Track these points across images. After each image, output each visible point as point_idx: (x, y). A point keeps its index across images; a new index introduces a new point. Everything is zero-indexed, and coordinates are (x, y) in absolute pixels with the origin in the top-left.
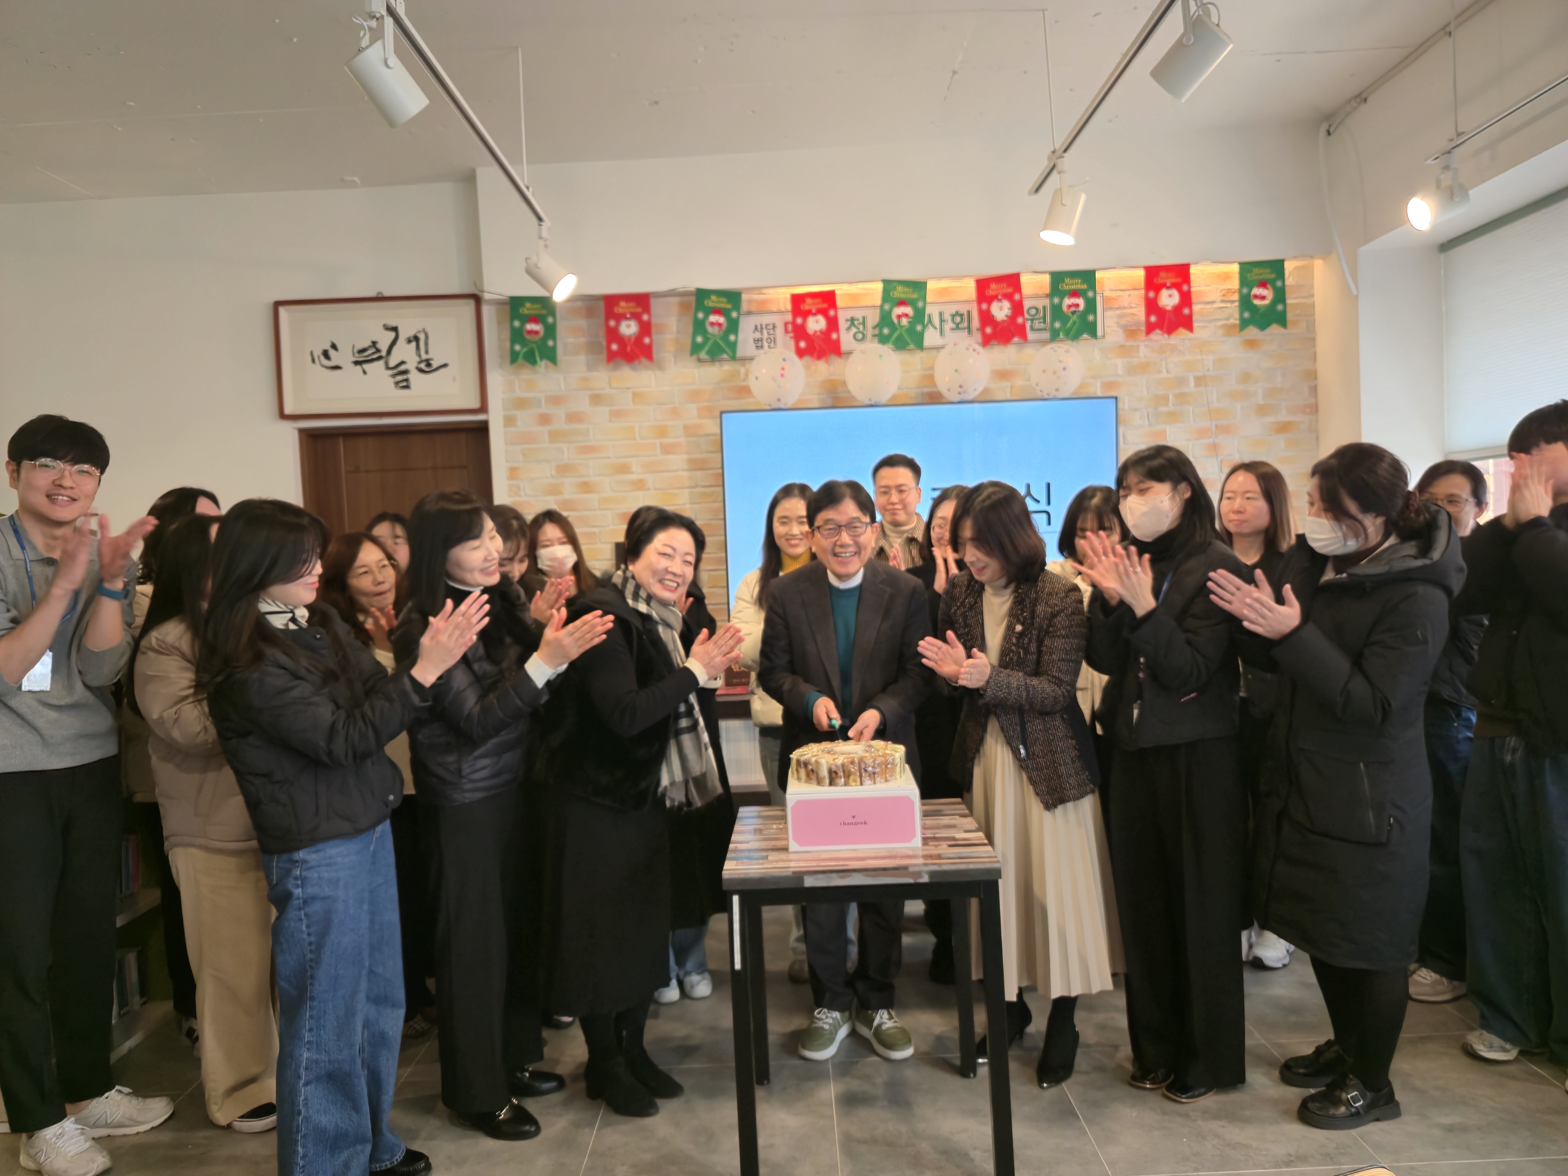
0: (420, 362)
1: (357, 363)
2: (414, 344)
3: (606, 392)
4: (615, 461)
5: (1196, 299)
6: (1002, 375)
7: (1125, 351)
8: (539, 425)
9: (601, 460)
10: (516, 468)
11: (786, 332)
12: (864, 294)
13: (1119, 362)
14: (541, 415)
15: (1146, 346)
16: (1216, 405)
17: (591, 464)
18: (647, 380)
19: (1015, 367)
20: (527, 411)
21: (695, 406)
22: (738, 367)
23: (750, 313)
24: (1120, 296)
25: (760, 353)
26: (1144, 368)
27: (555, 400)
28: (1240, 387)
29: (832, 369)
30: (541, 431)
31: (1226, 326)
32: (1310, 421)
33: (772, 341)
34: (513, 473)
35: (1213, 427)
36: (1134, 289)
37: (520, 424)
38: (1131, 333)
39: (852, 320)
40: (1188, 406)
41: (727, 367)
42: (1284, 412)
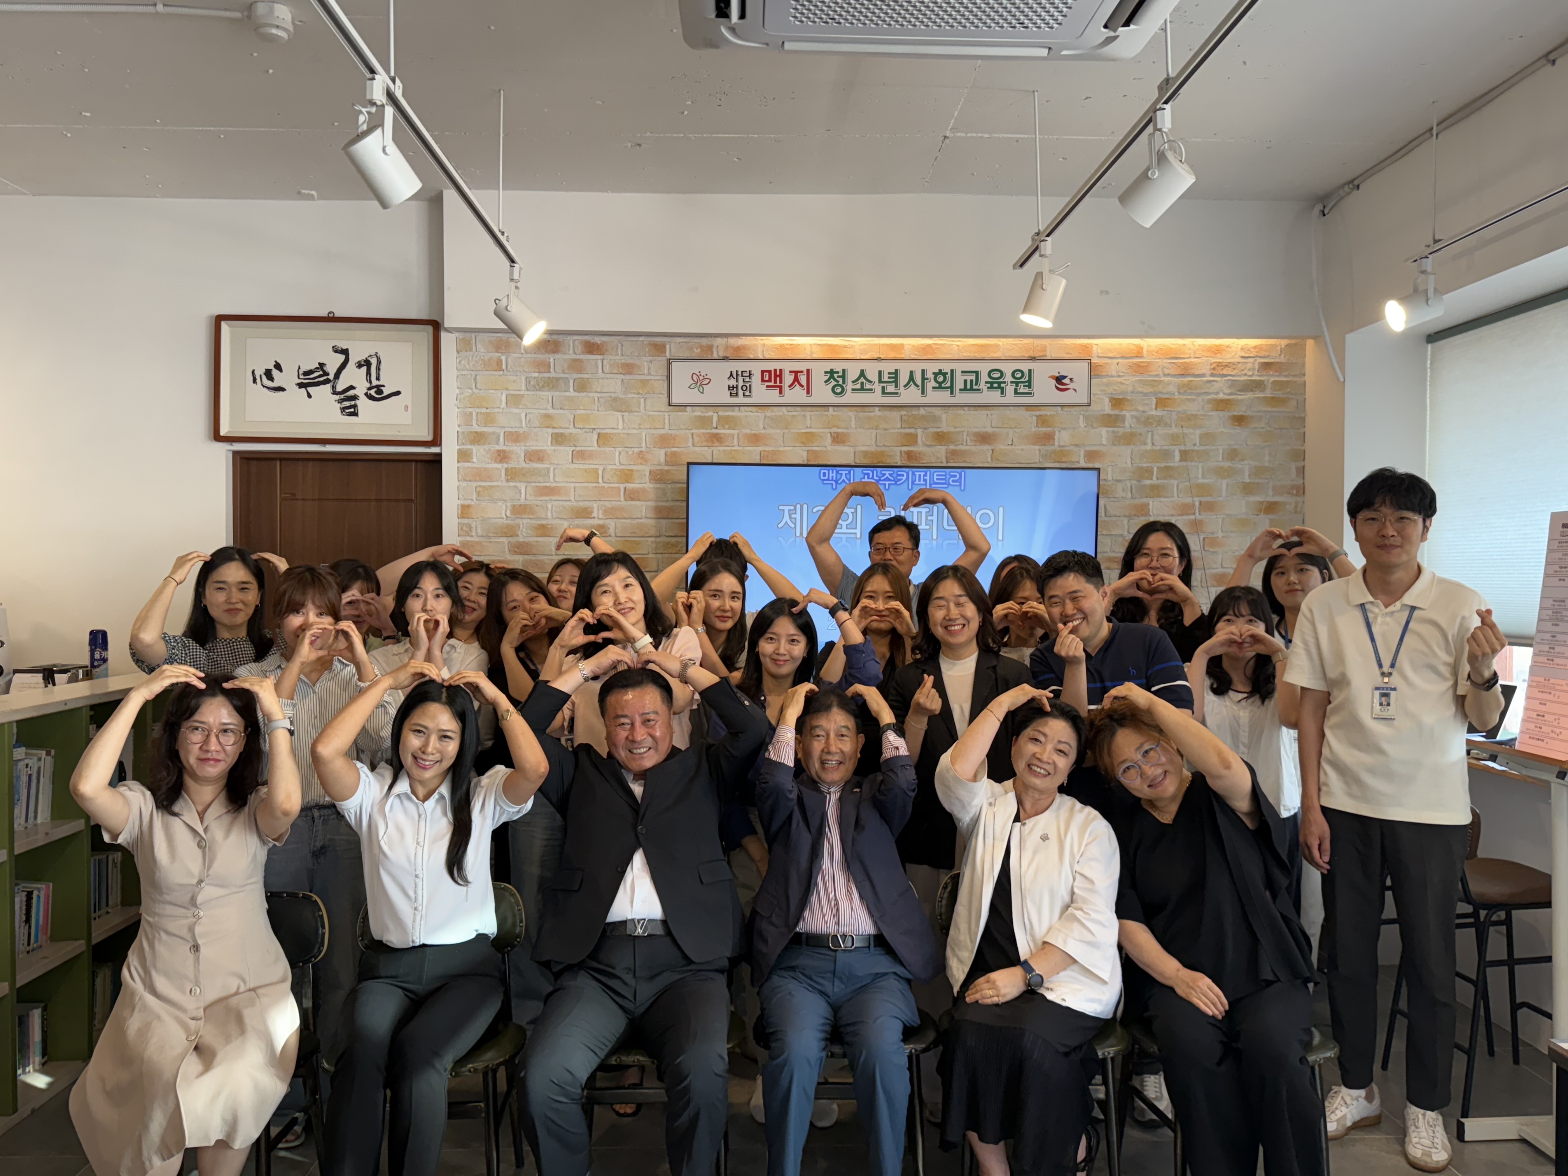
0: (369, 389)
1: (301, 385)
2: (365, 368)
3: (569, 431)
4: (575, 504)
5: (1185, 371)
6: (984, 438)
7: (1110, 421)
8: (496, 462)
9: (561, 503)
10: (469, 506)
11: (763, 380)
12: (845, 347)
13: (1104, 431)
14: (499, 451)
15: (1132, 417)
16: (1201, 481)
17: (550, 506)
18: (613, 422)
19: (997, 430)
20: (484, 447)
21: (663, 452)
22: (710, 414)
23: (725, 359)
24: (1107, 364)
25: (734, 401)
26: (1129, 439)
27: (515, 437)
28: (1227, 464)
29: (809, 421)
30: (498, 469)
31: (1215, 400)
32: (1297, 503)
33: (748, 389)
34: (465, 511)
35: (1197, 504)
36: (1122, 357)
37: (475, 460)
38: (1117, 402)
39: (832, 372)
40: (1172, 481)
41: (699, 414)
42: (1270, 493)
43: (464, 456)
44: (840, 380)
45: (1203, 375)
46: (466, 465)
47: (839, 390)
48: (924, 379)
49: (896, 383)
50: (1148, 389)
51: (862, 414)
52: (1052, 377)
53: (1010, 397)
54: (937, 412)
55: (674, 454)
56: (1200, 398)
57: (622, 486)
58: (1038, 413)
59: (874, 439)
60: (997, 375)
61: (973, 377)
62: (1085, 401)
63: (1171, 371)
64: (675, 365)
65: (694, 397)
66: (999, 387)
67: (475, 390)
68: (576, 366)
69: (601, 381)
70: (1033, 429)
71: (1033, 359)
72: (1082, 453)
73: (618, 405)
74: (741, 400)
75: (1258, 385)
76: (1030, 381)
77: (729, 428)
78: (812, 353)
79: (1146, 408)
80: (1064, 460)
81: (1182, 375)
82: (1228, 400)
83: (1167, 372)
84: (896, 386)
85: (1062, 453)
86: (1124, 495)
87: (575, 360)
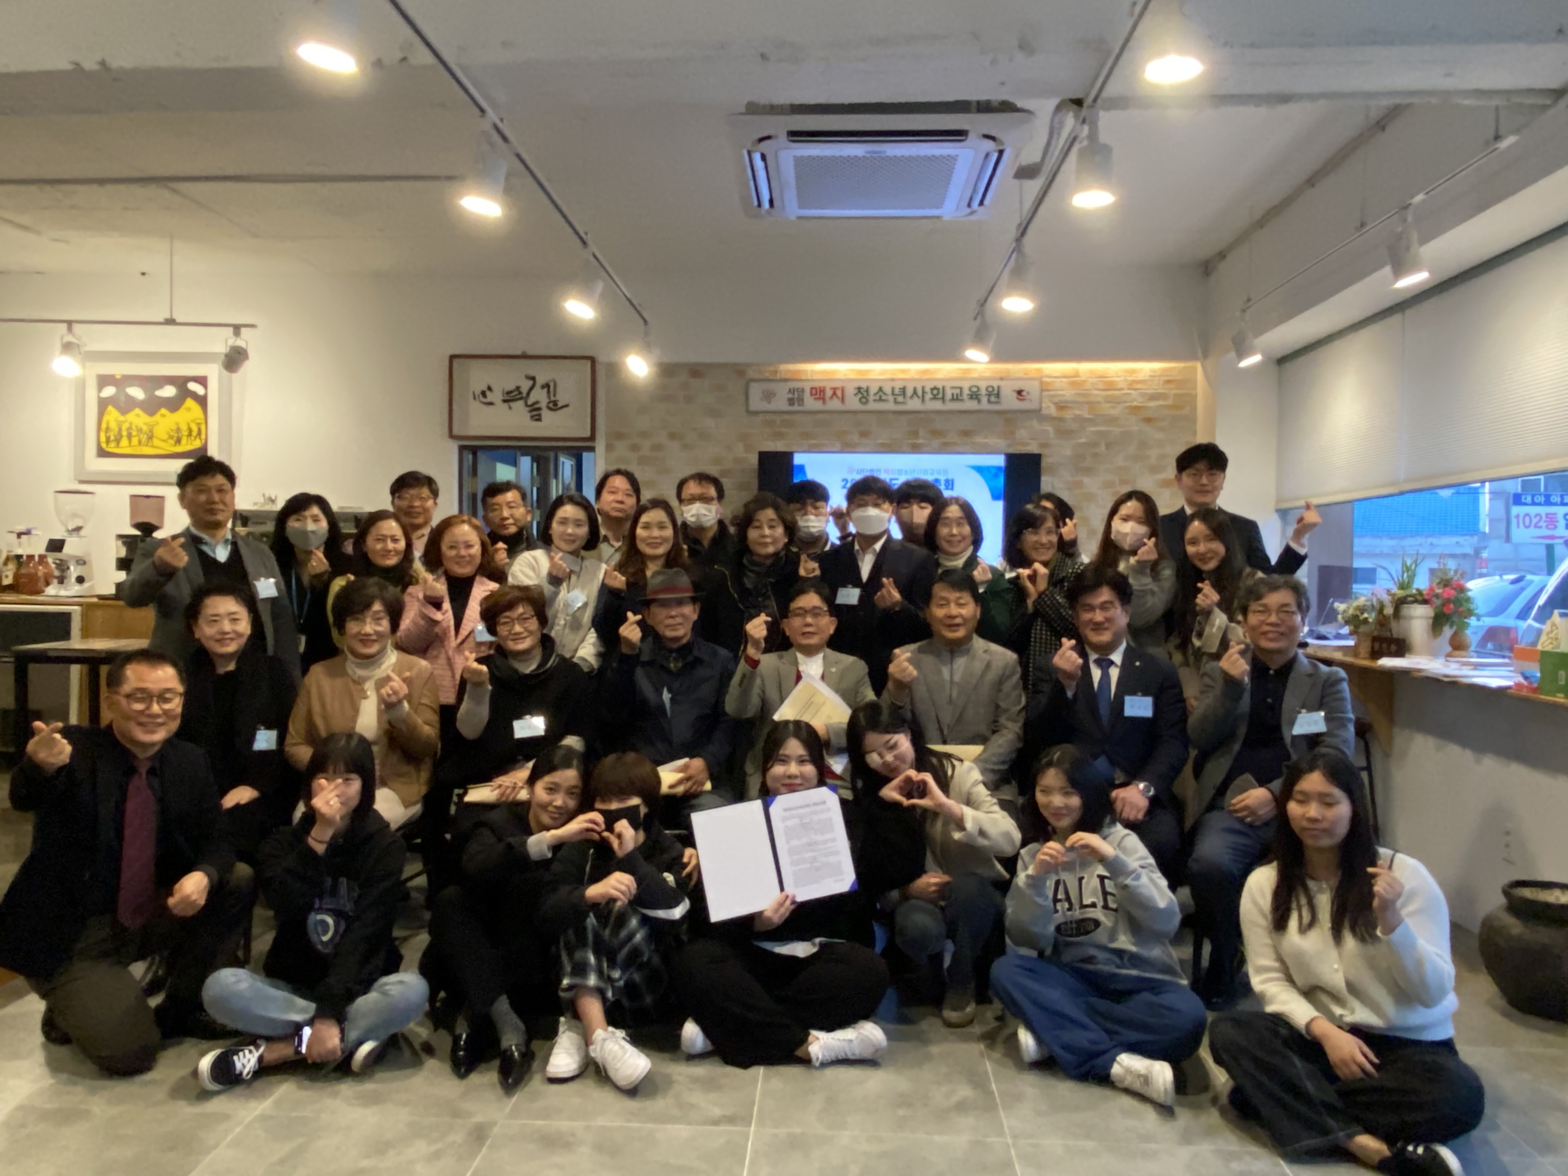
0: (549, 403)
1: (505, 401)
2: (546, 390)
3: (679, 430)
5: (1110, 386)
7: (1056, 421)
11: (811, 394)
12: (868, 370)
13: (1051, 429)
15: (1072, 418)
16: (1120, 463)
18: (709, 424)
19: (976, 428)
20: (623, 441)
21: (742, 444)
22: (775, 417)
23: (786, 380)
24: (1053, 382)
25: (792, 408)
26: (1069, 434)
27: (644, 435)
28: (1139, 452)
29: (843, 422)
30: (632, 456)
31: (1132, 407)
33: (801, 401)
36: (1064, 377)
37: (617, 450)
38: (1061, 408)
39: (859, 389)
41: (767, 418)
43: (609, 448)
44: (865, 394)
45: (1122, 389)
48: (924, 392)
49: (904, 395)
50: (1082, 399)
51: (880, 418)
53: (984, 405)
54: (933, 415)
55: (750, 445)
56: (1120, 406)
58: (1004, 416)
59: (888, 435)
60: (975, 389)
61: (958, 391)
62: (1037, 407)
63: (1100, 387)
64: (751, 384)
65: (765, 406)
66: (977, 398)
68: (685, 386)
69: (701, 396)
70: (1001, 428)
71: (1001, 378)
72: (1036, 444)
73: (712, 412)
74: (796, 408)
75: (1162, 396)
76: (998, 394)
77: (787, 428)
78: (846, 375)
79: (1081, 412)
81: (1107, 389)
82: (1140, 407)
83: (1096, 387)
84: (904, 397)
85: (1021, 444)
87: (685, 382)
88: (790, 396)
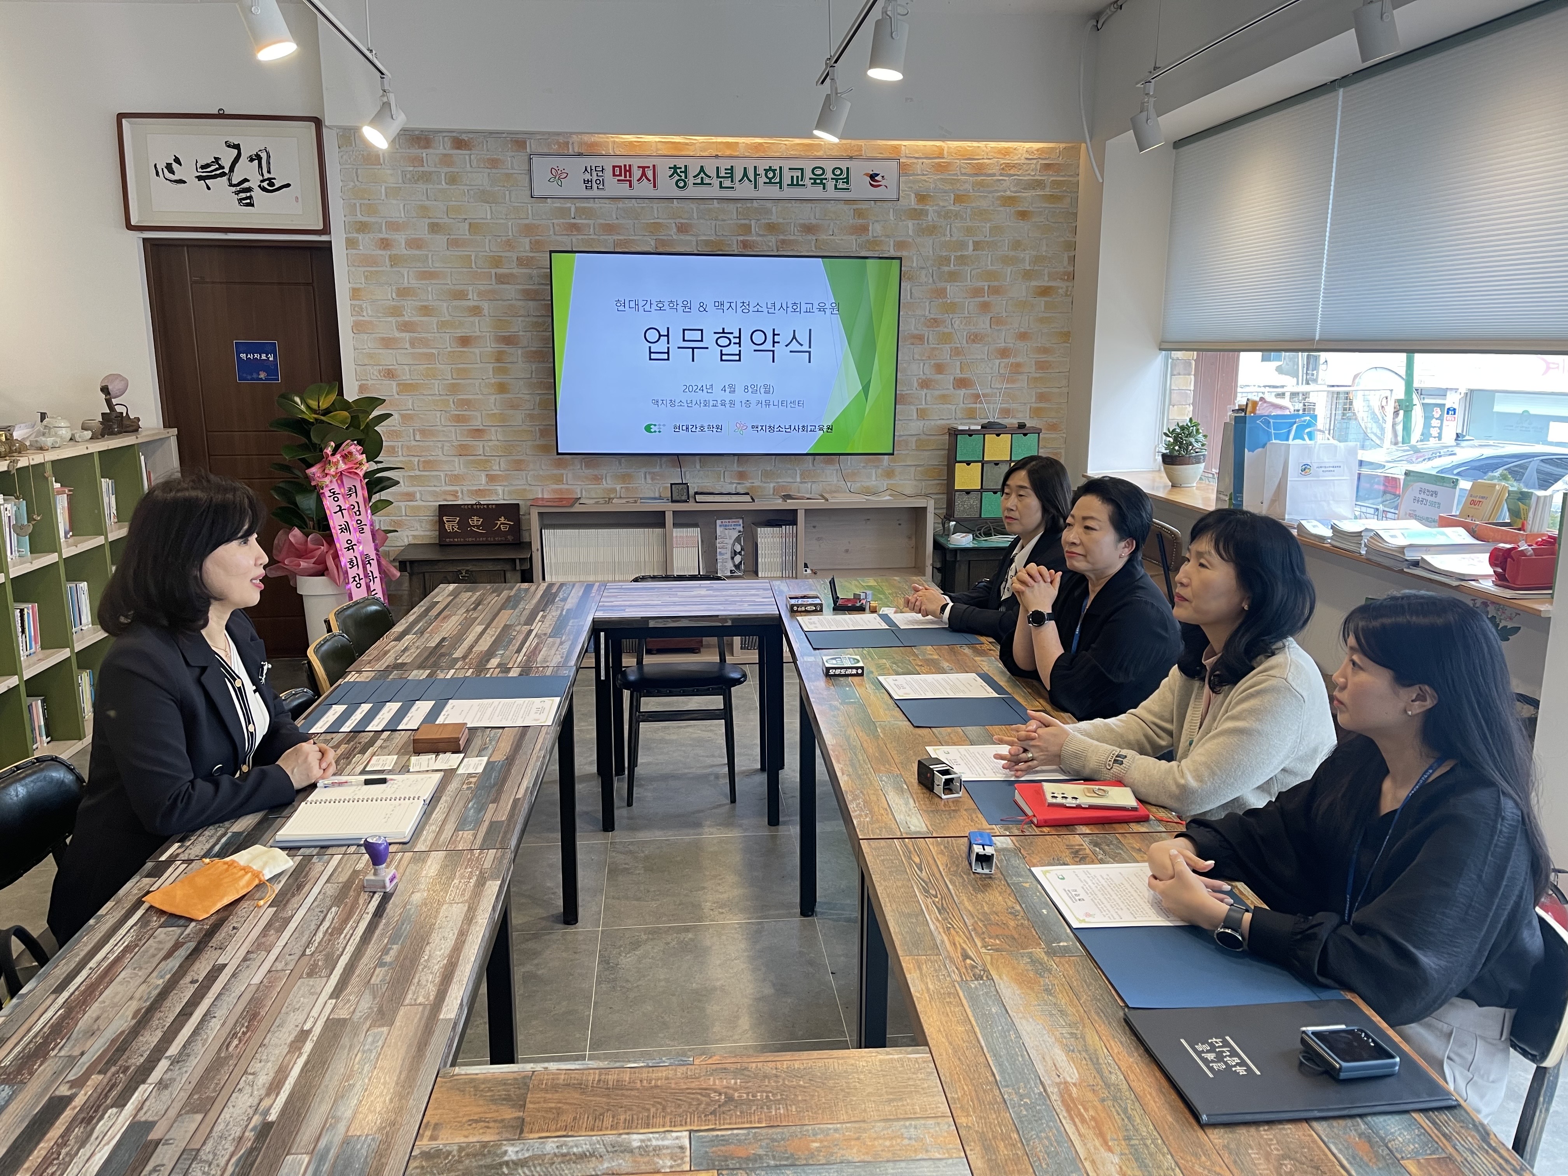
0: (262, 181)
1: (200, 178)
2: (256, 162)
3: (444, 221)
4: (453, 287)
5: (979, 170)
6: (809, 229)
7: (917, 214)
8: (380, 249)
9: (439, 286)
10: (358, 289)
11: (614, 175)
12: (687, 144)
13: (910, 224)
14: (382, 239)
15: (935, 211)
16: (990, 267)
17: (430, 289)
18: (483, 212)
19: (820, 221)
20: (369, 235)
21: (527, 240)
22: (569, 205)
23: (580, 155)
24: (914, 163)
25: (589, 193)
26: (931, 230)
27: (394, 226)
28: (1012, 253)
29: (656, 211)
30: (382, 255)
31: (1003, 197)
32: (1067, 287)
33: (601, 182)
34: (355, 293)
35: (986, 288)
36: (926, 158)
37: (361, 248)
38: (922, 198)
39: (675, 168)
40: (967, 268)
41: (559, 205)
42: (1046, 278)
43: (351, 243)
44: (683, 175)
45: (994, 175)
46: (354, 251)
47: (681, 184)
48: (756, 175)
49: (732, 177)
50: (948, 187)
51: (702, 206)
52: (866, 174)
53: (831, 192)
54: (769, 204)
55: (537, 242)
56: (990, 195)
57: (493, 271)
58: (855, 207)
59: (713, 228)
60: (820, 172)
61: (799, 174)
62: (895, 197)
63: (968, 171)
64: (535, 159)
65: (553, 190)
66: (821, 183)
67: (357, 183)
68: (446, 160)
69: (469, 174)
70: (851, 221)
71: (851, 158)
72: (892, 244)
73: (485, 197)
74: (595, 192)
75: (1040, 184)
76: (847, 178)
77: (585, 219)
78: (657, 150)
79: (946, 204)
80: (877, 248)
81: (976, 175)
82: (1014, 197)
83: (964, 171)
84: (732, 181)
85: (875, 243)
86: (926, 280)
87: (445, 155)
88: (587, 176)
